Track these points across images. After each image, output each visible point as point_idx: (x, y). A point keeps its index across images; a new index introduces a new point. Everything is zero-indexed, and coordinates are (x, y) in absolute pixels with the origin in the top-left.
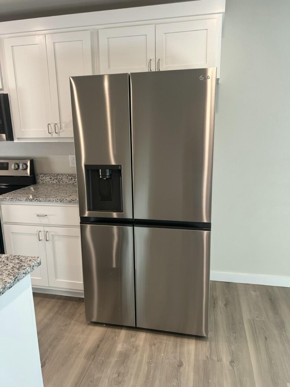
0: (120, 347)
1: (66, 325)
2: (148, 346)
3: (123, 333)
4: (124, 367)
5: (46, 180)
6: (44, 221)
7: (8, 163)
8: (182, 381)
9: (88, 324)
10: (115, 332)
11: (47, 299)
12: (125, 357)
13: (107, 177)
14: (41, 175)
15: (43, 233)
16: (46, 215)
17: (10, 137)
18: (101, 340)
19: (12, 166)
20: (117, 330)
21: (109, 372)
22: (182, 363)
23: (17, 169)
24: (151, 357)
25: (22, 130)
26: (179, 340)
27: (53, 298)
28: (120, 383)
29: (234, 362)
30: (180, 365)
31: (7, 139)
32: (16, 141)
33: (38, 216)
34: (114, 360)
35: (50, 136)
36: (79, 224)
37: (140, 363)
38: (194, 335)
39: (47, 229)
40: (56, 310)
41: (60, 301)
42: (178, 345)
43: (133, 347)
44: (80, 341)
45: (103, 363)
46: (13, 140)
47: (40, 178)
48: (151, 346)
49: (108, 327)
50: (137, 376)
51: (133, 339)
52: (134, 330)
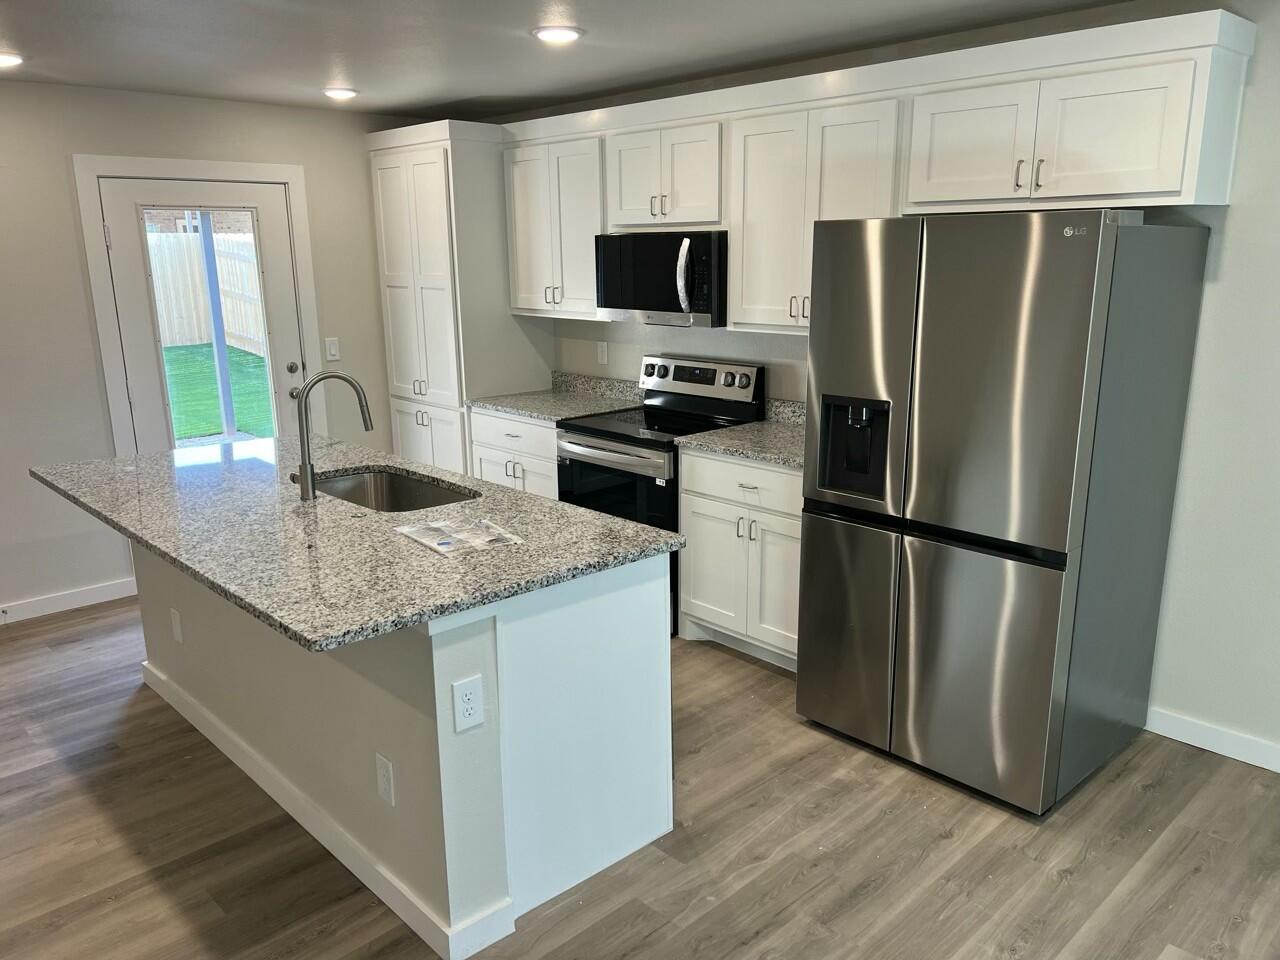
0: (840, 773)
1: (758, 711)
2: (899, 790)
3: (861, 756)
4: (833, 801)
5: (784, 415)
6: (751, 498)
7: (715, 370)
8: (932, 855)
9: (801, 723)
10: (845, 750)
11: (741, 662)
12: (843, 789)
13: (864, 424)
14: (777, 403)
15: (746, 522)
16: (756, 488)
17: (720, 320)
18: (813, 752)
19: (721, 379)
20: (851, 749)
21: (801, 797)
22: (952, 835)
23: (729, 385)
24: (893, 807)
25: (744, 307)
26: (973, 803)
27: (754, 664)
28: (813, 817)
29: (1071, 874)
30: (948, 835)
31: (713, 325)
32: (730, 328)
33: (741, 486)
34: (819, 785)
35: (792, 322)
36: (800, 513)
37: (867, 806)
38: (1014, 806)
39: (754, 516)
40: (751, 683)
41: (766, 672)
42: (965, 809)
43: (867, 782)
44: (773, 742)
45: (795, 784)
46: (725, 325)
47: (774, 409)
48: (904, 791)
49: (836, 739)
50: (850, 819)
51: (875, 771)
52: (885, 759)
